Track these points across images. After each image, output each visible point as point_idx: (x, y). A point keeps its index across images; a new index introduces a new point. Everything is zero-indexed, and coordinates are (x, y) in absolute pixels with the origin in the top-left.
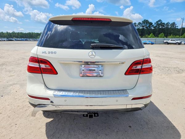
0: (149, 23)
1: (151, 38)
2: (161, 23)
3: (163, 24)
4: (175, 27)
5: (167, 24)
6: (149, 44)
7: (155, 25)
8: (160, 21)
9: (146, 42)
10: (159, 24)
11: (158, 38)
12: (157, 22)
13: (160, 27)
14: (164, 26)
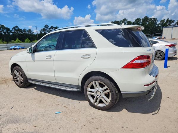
0: (6, 29)
1: (18, 43)
2: (19, 29)
3: (20, 30)
4: (32, 33)
5: (24, 30)
6: (19, 49)
7: (13, 31)
8: (16, 27)
9: (16, 47)
10: (17, 30)
11: (25, 43)
12: (14, 28)
13: (19, 33)
14: (22, 32)
